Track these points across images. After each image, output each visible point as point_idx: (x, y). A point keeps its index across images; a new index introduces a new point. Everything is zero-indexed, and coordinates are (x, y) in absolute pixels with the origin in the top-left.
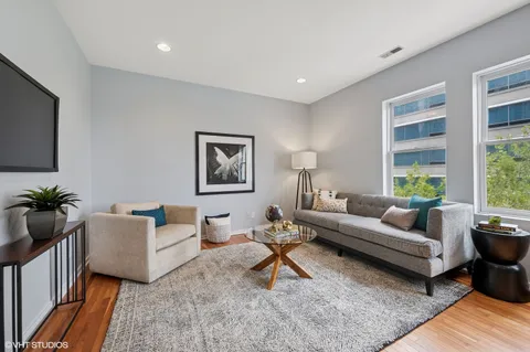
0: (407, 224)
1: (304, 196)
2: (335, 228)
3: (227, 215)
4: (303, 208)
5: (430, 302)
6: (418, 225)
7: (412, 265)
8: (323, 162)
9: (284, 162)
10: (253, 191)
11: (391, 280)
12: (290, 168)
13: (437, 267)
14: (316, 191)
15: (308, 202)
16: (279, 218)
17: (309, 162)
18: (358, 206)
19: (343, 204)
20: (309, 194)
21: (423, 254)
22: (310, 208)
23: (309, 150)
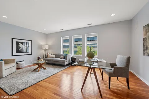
0: (63, 58)
1: (45, 55)
2: (52, 60)
3: (23, 61)
4: (45, 57)
5: (65, 68)
6: (64, 58)
7: (63, 64)
8: (50, 47)
9: (40, 47)
10: (31, 54)
11: (58, 67)
12: (42, 49)
13: (66, 63)
14: (48, 54)
15: (46, 56)
16: (40, 59)
17: (47, 47)
18: (57, 56)
19: (54, 56)
20: (47, 54)
21: (64, 62)
22: (47, 57)
23: (47, 45)
